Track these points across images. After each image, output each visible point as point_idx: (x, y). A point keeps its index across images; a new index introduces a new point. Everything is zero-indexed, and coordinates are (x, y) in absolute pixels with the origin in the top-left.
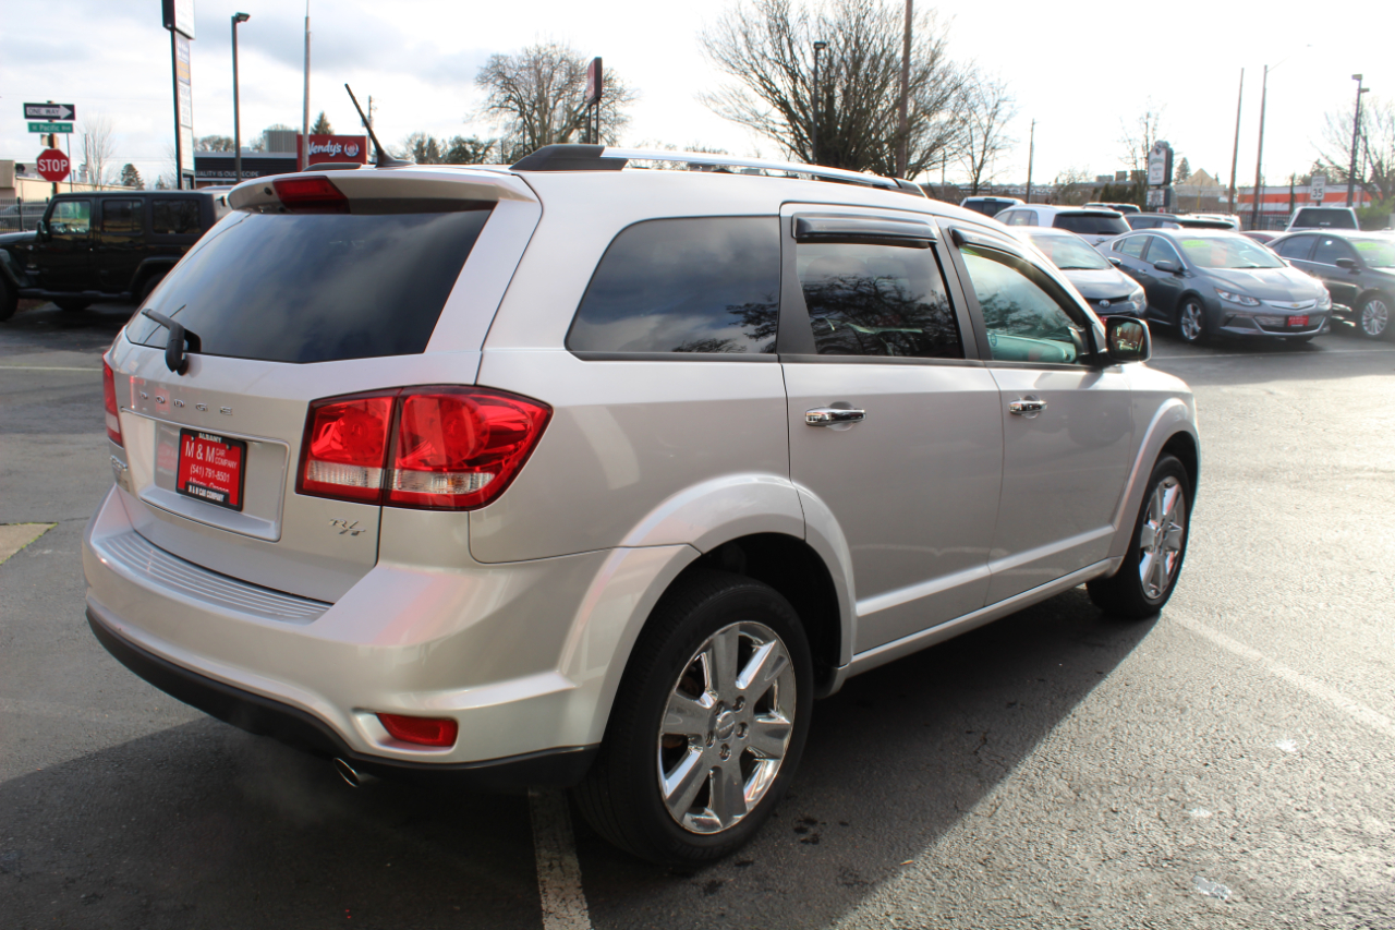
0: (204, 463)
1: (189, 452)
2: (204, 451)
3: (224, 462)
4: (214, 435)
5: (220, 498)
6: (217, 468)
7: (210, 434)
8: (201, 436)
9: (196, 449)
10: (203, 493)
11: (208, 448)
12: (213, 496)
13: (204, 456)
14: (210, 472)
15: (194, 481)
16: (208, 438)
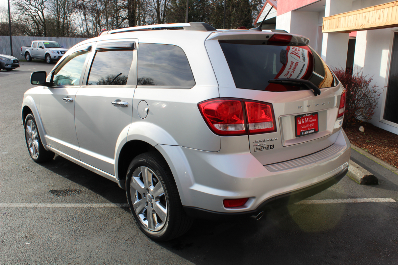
0: (305, 124)
1: (299, 122)
2: (304, 120)
3: (312, 121)
4: (309, 114)
5: (313, 131)
6: (309, 123)
7: (307, 114)
8: (304, 116)
9: (301, 121)
10: (308, 132)
11: (306, 119)
12: (311, 132)
13: (305, 122)
14: (308, 125)
15: (303, 130)
16: (307, 115)
